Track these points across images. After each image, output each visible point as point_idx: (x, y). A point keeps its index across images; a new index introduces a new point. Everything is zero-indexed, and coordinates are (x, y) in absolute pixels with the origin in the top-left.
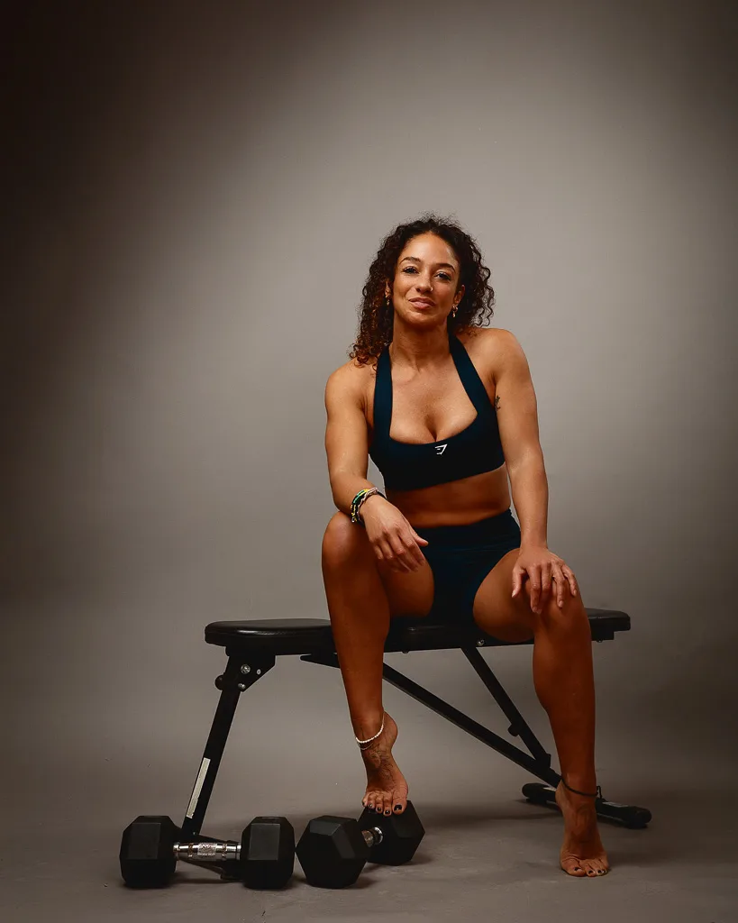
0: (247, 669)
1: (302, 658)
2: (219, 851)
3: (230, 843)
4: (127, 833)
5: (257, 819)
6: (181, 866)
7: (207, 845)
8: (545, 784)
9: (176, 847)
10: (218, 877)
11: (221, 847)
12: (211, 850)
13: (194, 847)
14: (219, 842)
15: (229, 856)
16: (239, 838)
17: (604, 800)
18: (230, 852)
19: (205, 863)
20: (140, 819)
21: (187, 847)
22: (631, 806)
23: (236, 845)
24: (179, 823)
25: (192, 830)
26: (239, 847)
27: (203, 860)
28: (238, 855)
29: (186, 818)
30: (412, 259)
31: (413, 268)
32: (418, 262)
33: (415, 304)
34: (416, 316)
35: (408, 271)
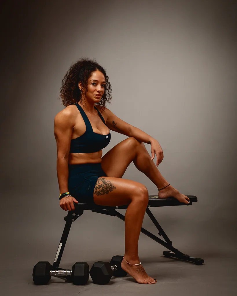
0: (74, 214)
1: (92, 211)
2: (65, 273)
3: (68, 270)
4: (35, 267)
5: (77, 263)
6: (52, 278)
7: (61, 271)
8: (170, 251)
9: (51, 271)
10: (64, 281)
11: (65, 271)
12: (62, 272)
13: (57, 271)
14: (65, 270)
15: (68, 274)
16: (71, 269)
17: (189, 256)
18: (68, 273)
19: (60, 276)
20: (39, 262)
21: (54, 272)
22: (198, 258)
23: (70, 271)
24: (52, 264)
25: (56, 266)
26: (71, 271)
27: (60, 275)
28: (71, 274)
29: (54, 262)
30: (95, 81)
31: (95, 83)
32: (97, 82)
33: (97, 96)
34: (96, 100)
35: (93, 84)
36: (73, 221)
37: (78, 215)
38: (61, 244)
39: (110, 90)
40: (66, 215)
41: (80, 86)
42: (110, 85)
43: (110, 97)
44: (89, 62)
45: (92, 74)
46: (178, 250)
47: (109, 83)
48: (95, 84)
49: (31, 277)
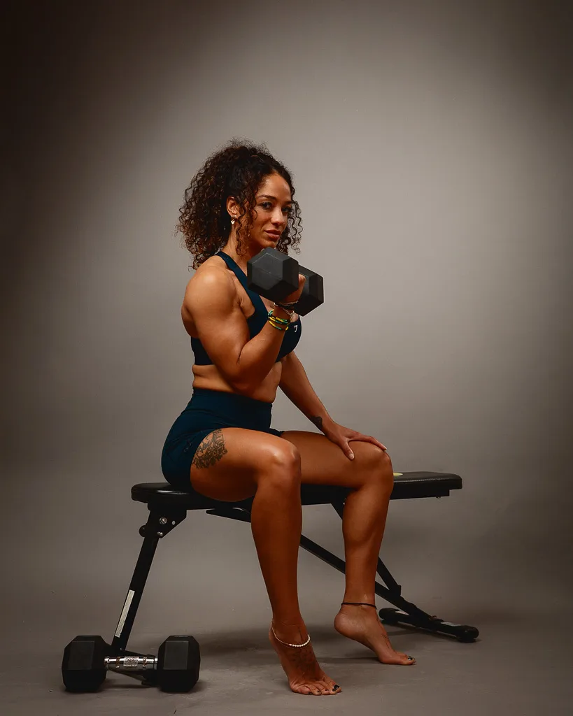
0: (164, 521)
1: (207, 512)
2: (140, 663)
3: (150, 657)
4: (68, 650)
5: (171, 638)
6: (110, 675)
7: (131, 659)
8: (397, 608)
9: (107, 660)
10: (139, 683)
11: (142, 660)
12: (134, 662)
13: (121, 660)
14: (141, 656)
15: (149, 666)
16: (156, 653)
17: (443, 621)
18: (149, 663)
19: (129, 672)
20: (78, 638)
21: (115, 660)
22: (463, 625)
23: (154, 658)
24: (109, 641)
25: (119, 647)
26: (156, 660)
27: (128, 669)
28: (156, 666)
29: (115, 638)
30: (269, 197)
31: (270, 204)
32: (274, 201)
33: (271, 235)
34: (268, 243)
35: (264, 206)
36: (161, 537)
37: (174, 523)
38: (132, 593)
39: (297, 220)
40: (144, 521)
41: (231, 206)
42: (297, 208)
43: (298, 236)
44: (254, 150)
45: (265, 181)
46: (415, 607)
47: (296, 204)
48: (268, 206)
49: (59, 674)
